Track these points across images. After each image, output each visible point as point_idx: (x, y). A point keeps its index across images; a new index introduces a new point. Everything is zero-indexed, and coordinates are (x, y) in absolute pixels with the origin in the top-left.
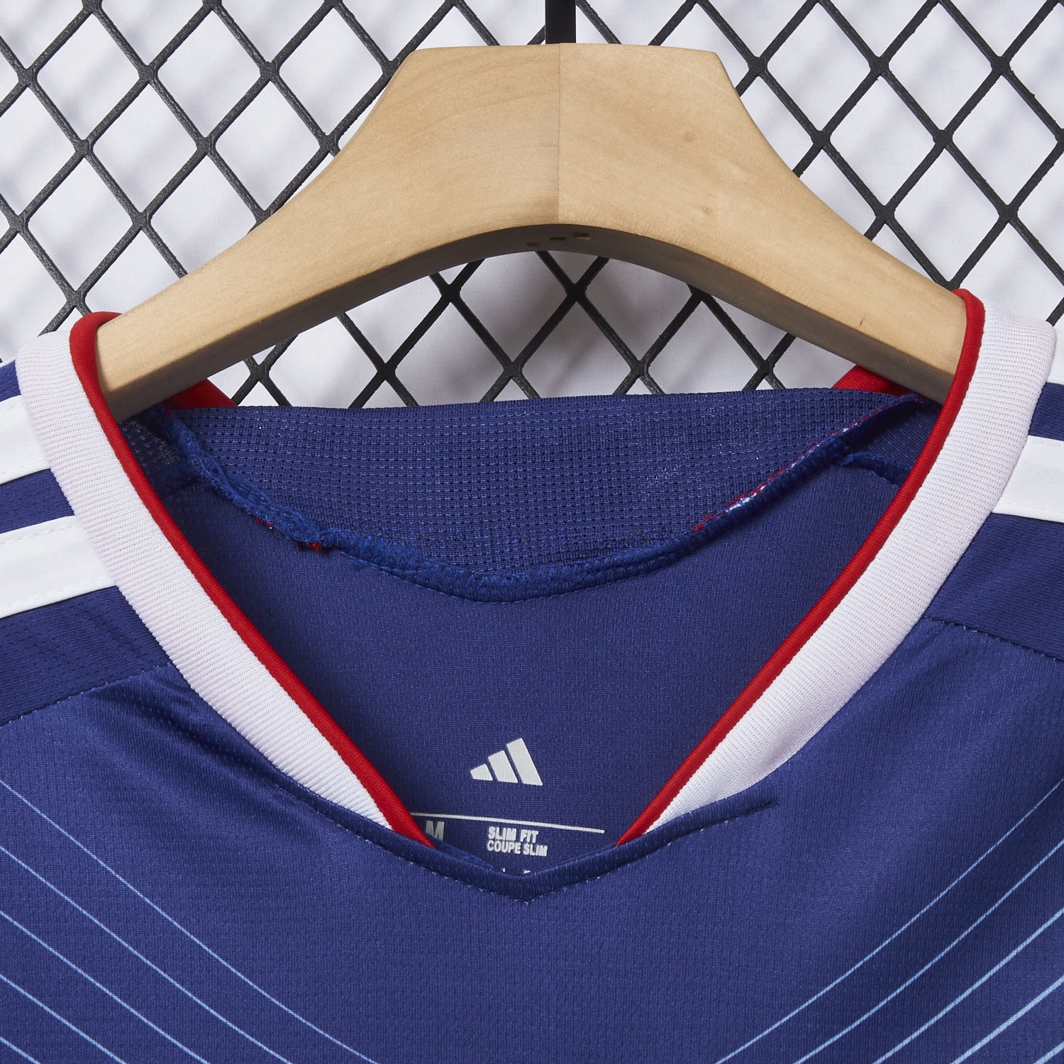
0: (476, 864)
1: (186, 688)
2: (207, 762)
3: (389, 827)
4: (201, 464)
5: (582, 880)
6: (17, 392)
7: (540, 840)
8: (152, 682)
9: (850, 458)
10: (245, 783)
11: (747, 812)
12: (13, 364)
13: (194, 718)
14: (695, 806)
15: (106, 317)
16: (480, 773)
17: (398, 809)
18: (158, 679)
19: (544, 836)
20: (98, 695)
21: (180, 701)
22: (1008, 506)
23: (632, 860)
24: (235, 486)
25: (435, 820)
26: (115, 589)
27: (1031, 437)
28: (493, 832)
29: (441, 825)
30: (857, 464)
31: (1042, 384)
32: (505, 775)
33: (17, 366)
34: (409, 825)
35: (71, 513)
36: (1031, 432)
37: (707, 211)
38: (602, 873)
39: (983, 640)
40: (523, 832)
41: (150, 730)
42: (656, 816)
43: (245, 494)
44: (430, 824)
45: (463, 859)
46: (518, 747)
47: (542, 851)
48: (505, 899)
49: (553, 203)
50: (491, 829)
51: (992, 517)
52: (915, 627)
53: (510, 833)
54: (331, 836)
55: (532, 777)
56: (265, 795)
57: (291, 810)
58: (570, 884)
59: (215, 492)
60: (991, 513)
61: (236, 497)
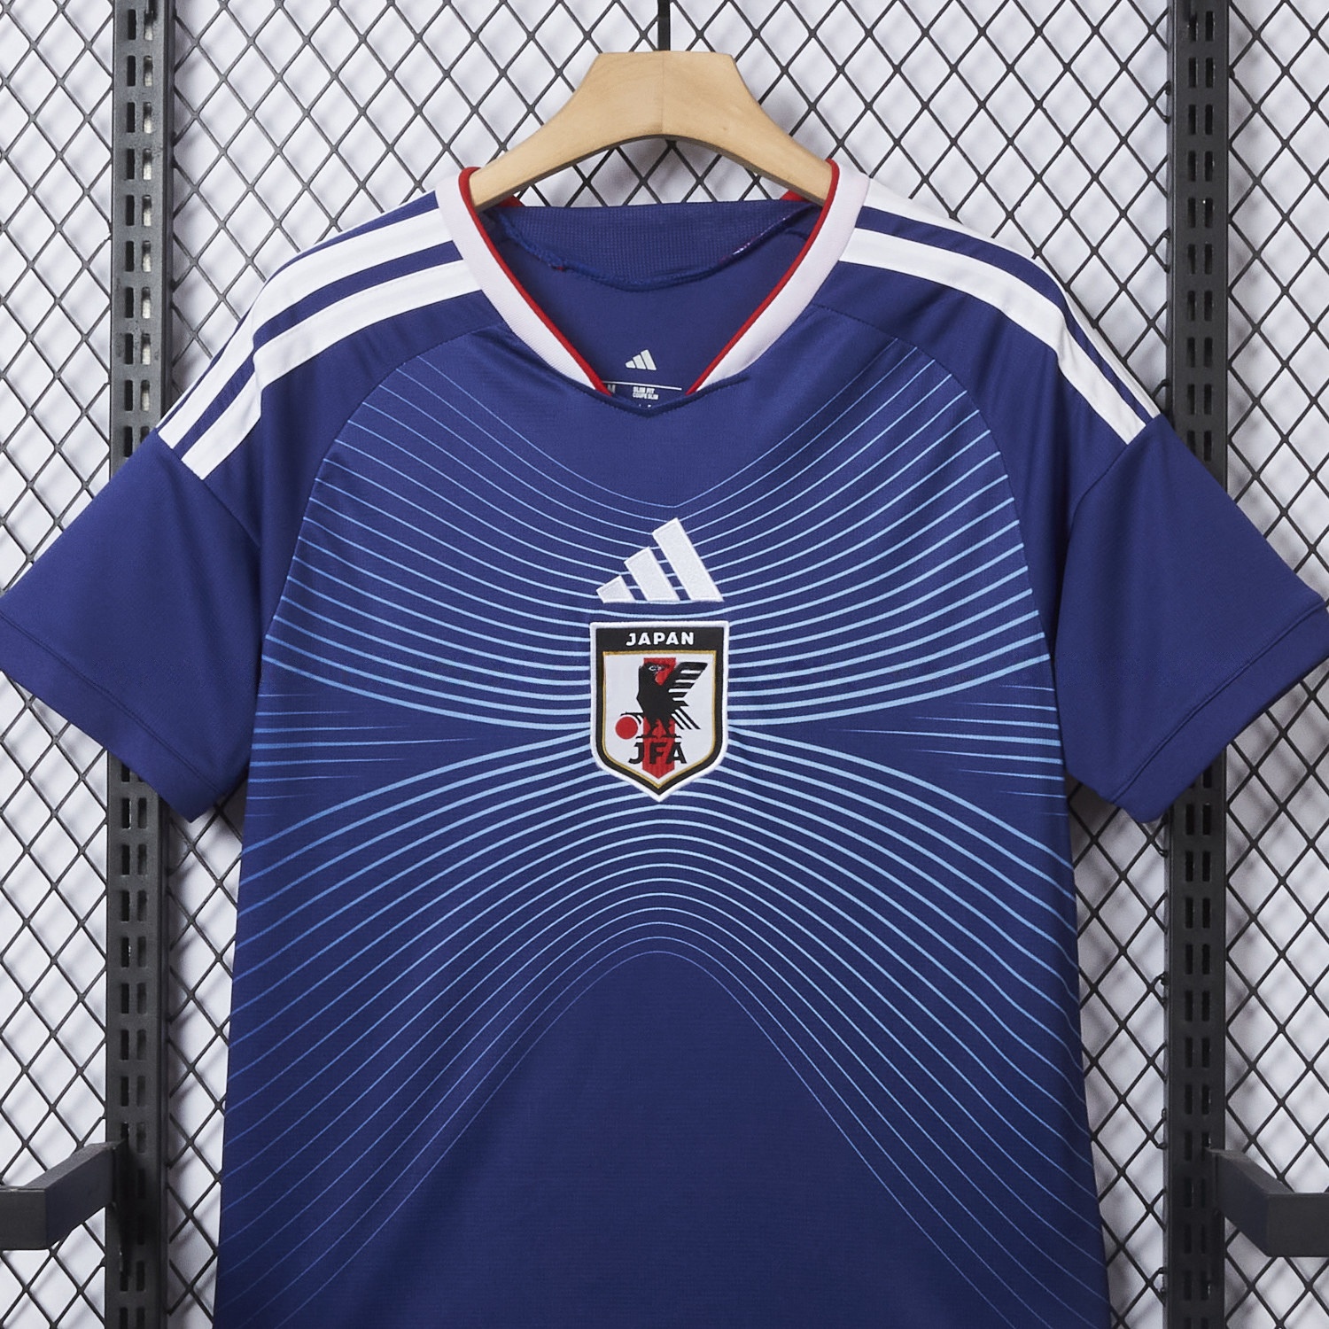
0: (629, 403)
1: (511, 331)
2: (519, 361)
3: (594, 388)
4: (510, 232)
5: (671, 409)
6: (437, 207)
7: (655, 393)
8: (498, 330)
9: (787, 230)
10: (535, 371)
11: (738, 382)
12: (434, 192)
13: (515, 344)
14: (716, 380)
15: (474, 170)
16: (630, 365)
17: (598, 380)
18: (501, 328)
19: (657, 391)
20: (474, 334)
21: (510, 338)
22: (845, 258)
23: (691, 401)
24: (526, 242)
25: (612, 385)
26: (481, 291)
27: (856, 229)
28: (635, 389)
29: (614, 386)
30: (790, 232)
31: (860, 207)
32: (641, 366)
33: (436, 193)
34: (602, 387)
35: (462, 259)
36: (856, 227)
37: (725, 129)
38: (679, 407)
39: (833, 313)
40: (648, 389)
41: (496, 349)
42: (700, 384)
43: (529, 246)
44: (609, 386)
45: (624, 401)
46: (646, 353)
47: (656, 397)
48: (641, 417)
49: (660, 126)
50: (635, 388)
51: (839, 263)
52: (807, 308)
53: (643, 390)
54: (571, 392)
55: (652, 367)
56: (543, 375)
57: (554, 381)
58: (667, 411)
59: (517, 245)
60: (839, 261)
61: (527, 248)
